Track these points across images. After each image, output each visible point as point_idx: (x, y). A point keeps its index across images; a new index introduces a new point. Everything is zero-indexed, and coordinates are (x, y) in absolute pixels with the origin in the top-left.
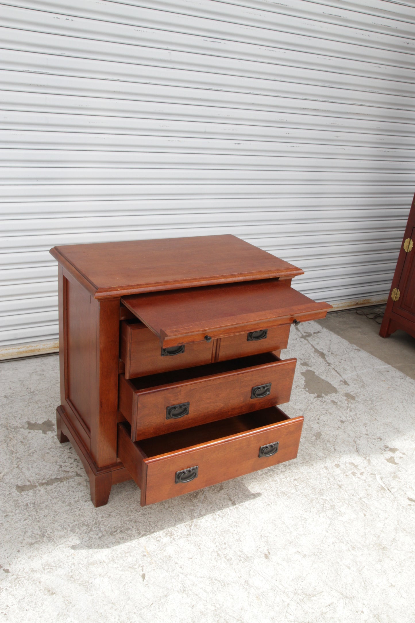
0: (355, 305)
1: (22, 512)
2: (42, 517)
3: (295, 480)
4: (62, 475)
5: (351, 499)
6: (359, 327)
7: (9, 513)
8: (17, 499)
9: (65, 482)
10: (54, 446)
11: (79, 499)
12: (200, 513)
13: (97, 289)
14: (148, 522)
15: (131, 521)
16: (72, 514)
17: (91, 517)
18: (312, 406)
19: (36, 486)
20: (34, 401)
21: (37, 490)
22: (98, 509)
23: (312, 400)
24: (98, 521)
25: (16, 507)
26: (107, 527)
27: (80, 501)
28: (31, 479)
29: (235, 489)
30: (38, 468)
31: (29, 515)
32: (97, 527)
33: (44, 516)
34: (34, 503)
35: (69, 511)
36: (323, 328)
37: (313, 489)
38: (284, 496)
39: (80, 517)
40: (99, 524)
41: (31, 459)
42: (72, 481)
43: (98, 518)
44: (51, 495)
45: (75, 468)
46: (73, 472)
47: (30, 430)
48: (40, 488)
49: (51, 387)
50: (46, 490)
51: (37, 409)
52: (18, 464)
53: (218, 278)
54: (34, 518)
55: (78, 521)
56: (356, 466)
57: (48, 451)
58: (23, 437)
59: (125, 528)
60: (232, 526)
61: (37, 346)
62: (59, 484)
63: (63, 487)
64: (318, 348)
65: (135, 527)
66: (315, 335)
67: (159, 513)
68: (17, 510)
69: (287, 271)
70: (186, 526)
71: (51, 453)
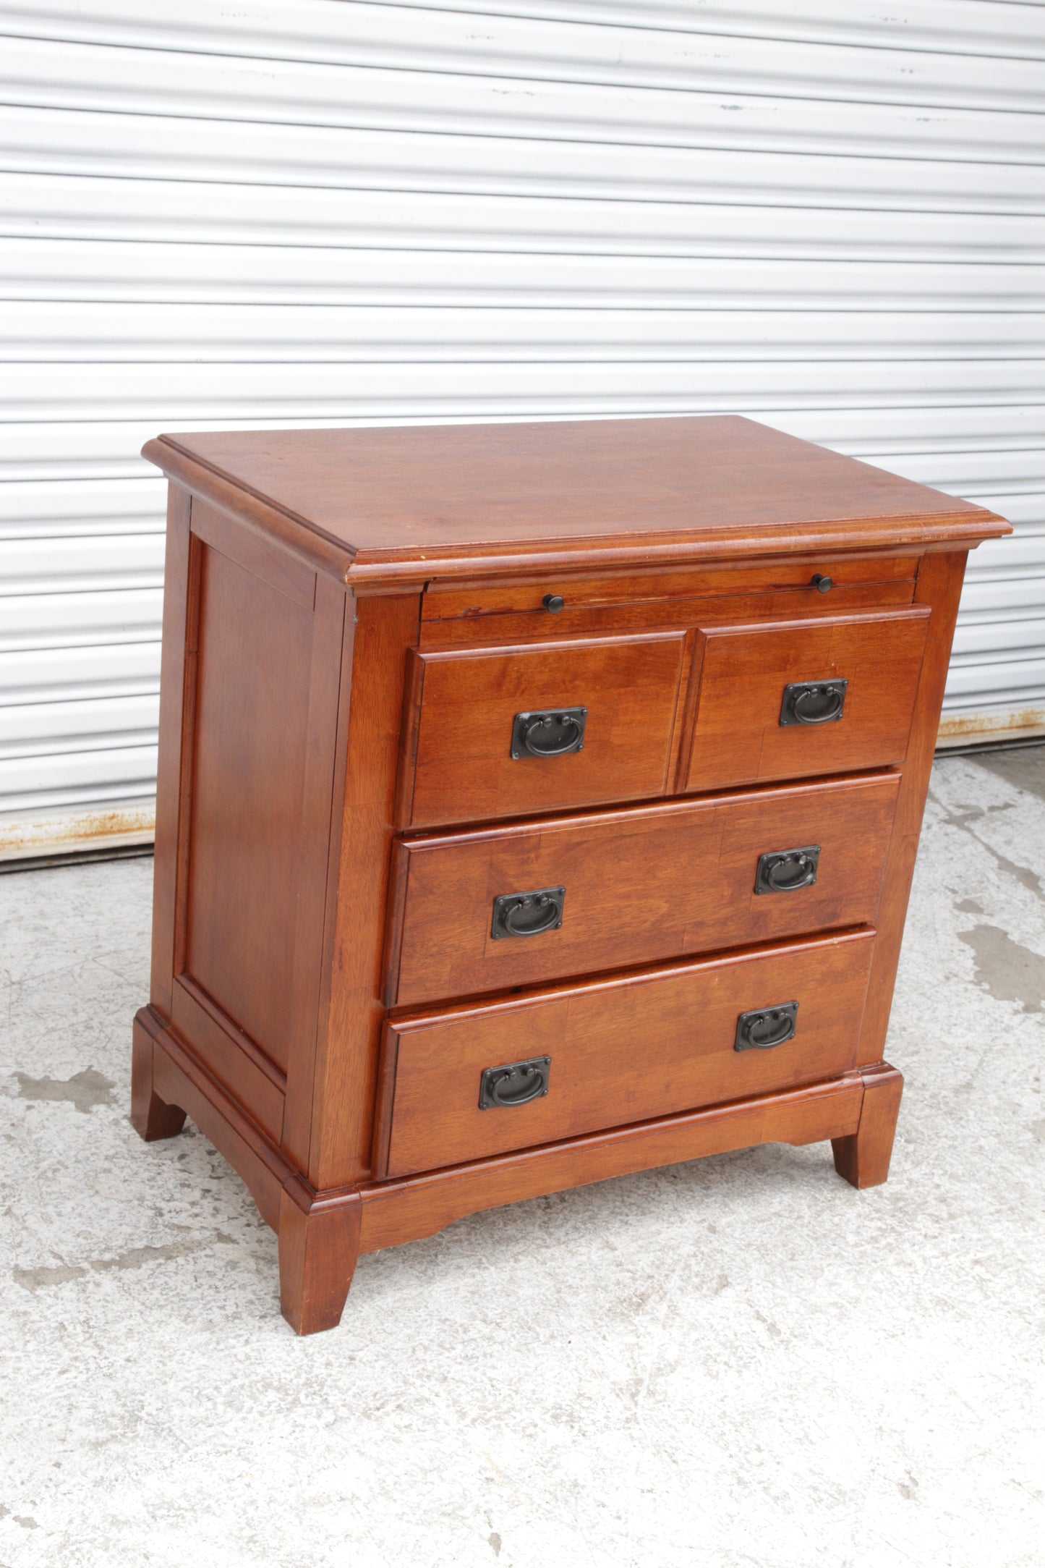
1: (48, 1348)
2: (122, 1362)
4: (166, 1239)
7: (4, 1352)
8: (22, 1309)
9: (181, 1260)
10: (125, 1151)
11: (240, 1309)
12: (661, 1356)
14: (486, 1380)
15: (428, 1377)
16: (222, 1354)
17: (289, 1365)
18: (1009, 1039)
19: (82, 1272)
20: (28, 1011)
21: (88, 1282)
22: (306, 1340)
23: (1006, 1020)
24: (317, 1376)
25: (26, 1334)
26: (350, 1393)
27: (244, 1315)
28: (63, 1249)
29: (767, 1287)
30: (80, 1215)
31: (76, 1359)
32: (315, 1393)
33: (128, 1360)
34: (86, 1321)
35: (211, 1347)
36: (1021, 793)
38: (944, 1311)
39: (251, 1364)
40: (322, 1385)
41: (49, 1190)
42: (206, 1256)
43: (313, 1366)
44: (142, 1297)
45: (211, 1219)
46: (203, 1228)
47: (30, 1099)
48: (97, 1277)
49: (82, 968)
50: (120, 1284)
51: (44, 1035)
52: (7, 1204)
54: (92, 1366)
55: (248, 1376)
57: (106, 1165)
58: (9, 1122)
59: (409, 1397)
60: (775, 1399)
61: (13, 828)
63: (176, 1273)
64: (1011, 857)
65: (444, 1396)
66: (995, 814)
67: (519, 1354)
68: (28, 1341)
70: (618, 1395)
71: (116, 1170)
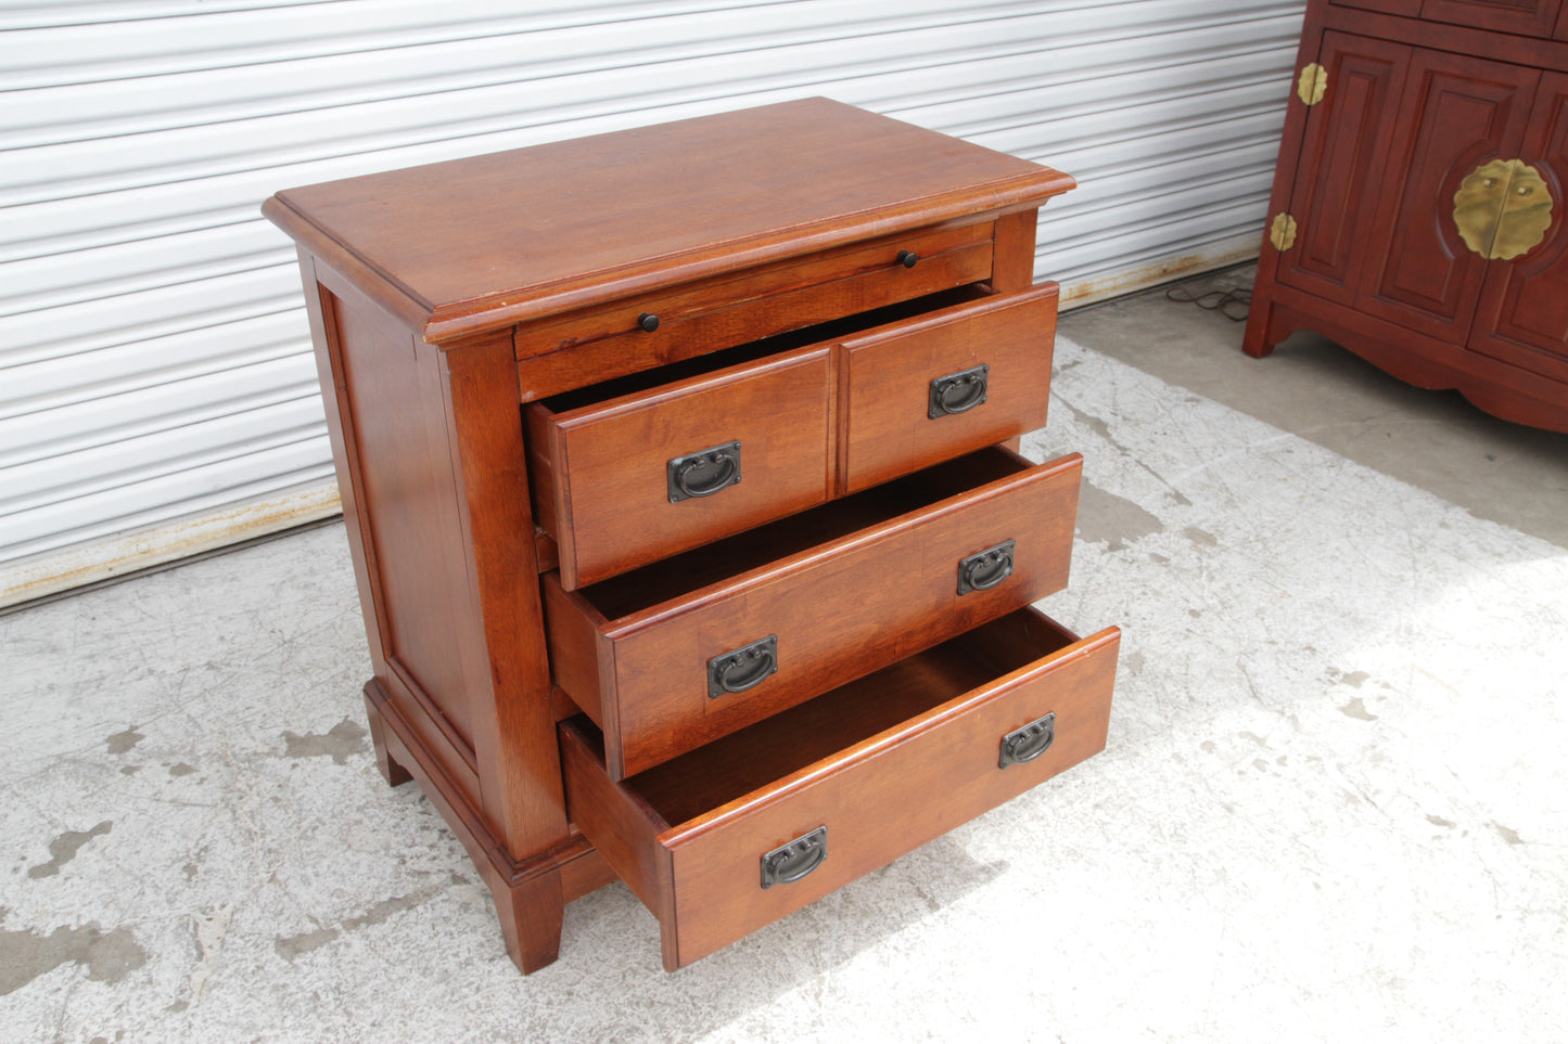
0: (1160, 276)
1: (303, 1021)
2: (368, 1028)
3: (1097, 806)
4: (408, 887)
5: (1267, 842)
6: (1184, 337)
7: (264, 1031)
8: (281, 982)
9: (420, 908)
10: (374, 799)
11: (472, 954)
12: (839, 950)
13: (431, 311)
14: (687, 999)
15: (637, 1004)
16: (456, 1005)
17: (515, 1010)
18: (1101, 578)
19: (335, 933)
20: (296, 668)
21: (340, 944)
22: (531, 978)
23: (1096, 560)
24: (539, 1018)
25: (283, 1009)
26: (569, 1032)
27: (475, 960)
28: (318, 912)
29: (927, 859)
30: (334, 873)
31: (328, 1029)
32: (538, 1038)
33: (373, 1025)
34: (337, 988)
35: (447, 999)
36: (1084, 350)
37: (1154, 827)
38: (1074, 861)
39: (482, 1013)
40: (544, 1027)
41: (308, 850)
42: (443, 901)
43: (536, 1007)
44: (386, 953)
45: (446, 860)
46: (440, 871)
47: (295, 758)
48: (348, 936)
49: (342, 619)
50: (368, 942)
51: (309, 690)
52: (273, 869)
53: (816, 228)
54: (342, 1036)
55: (479, 1027)
56: (1261, 741)
57: (358, 816)
58: (276, 784)
59: (622, 1029)
60: (939, 978)
61: (284, 502)
62: (403, 916)
63: (416, 923)
64: (1083, 409)
65: (652, 1022)
66: (1067, 371)
67: (715, 966)
68: (286, 1017)
69: (1025, 185)
70: (804, 998)
71: (366, 821)
